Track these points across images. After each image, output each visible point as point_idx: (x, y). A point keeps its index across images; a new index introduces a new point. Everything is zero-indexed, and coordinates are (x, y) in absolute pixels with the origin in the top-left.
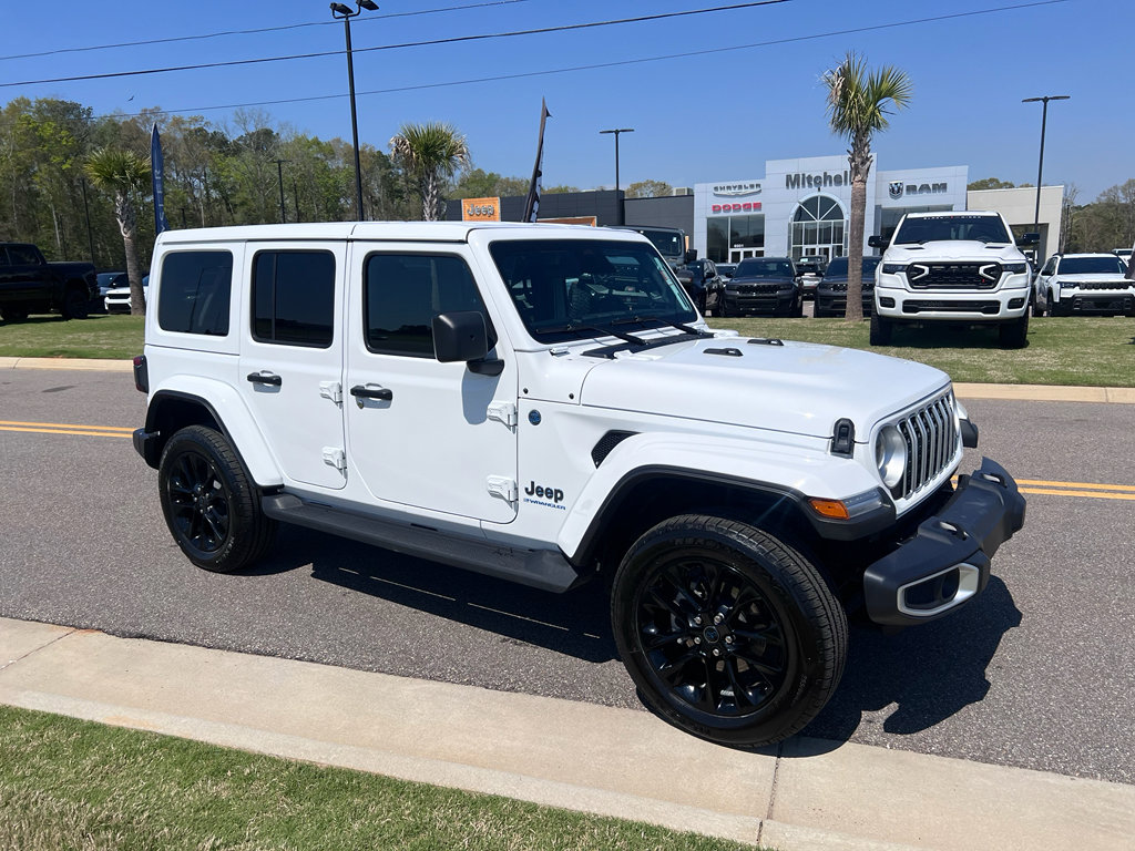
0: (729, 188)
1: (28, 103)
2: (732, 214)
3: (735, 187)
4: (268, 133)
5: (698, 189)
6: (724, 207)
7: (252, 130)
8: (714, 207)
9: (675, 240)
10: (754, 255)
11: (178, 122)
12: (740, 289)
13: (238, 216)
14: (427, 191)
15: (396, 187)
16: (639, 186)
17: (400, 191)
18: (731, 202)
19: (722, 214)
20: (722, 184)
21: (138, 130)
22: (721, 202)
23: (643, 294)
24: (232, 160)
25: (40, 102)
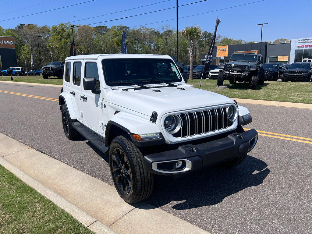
0: (304, 40)
1: (115, 27)
2: (304, 48)
3: (306, 40)
4: (170, 31)
5: (292, 40)
6: (302, 46)
7: (165, 30)
8: (298, 46)
9: (255, 57)
10: (307, 62)
11: (148, 29)
12: (289, 72)
13: (161, 53)
14: (190, 45)
15: (202, 44)
16: (278, 40)
17: (203, 45)
18: (304, 45)
19: (301, 48)
20: (301, 39)
21: (139, 32)
22: (301, 45)
23: (239, 73)
24: (160, 39)
25: (118, 26)
